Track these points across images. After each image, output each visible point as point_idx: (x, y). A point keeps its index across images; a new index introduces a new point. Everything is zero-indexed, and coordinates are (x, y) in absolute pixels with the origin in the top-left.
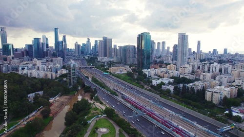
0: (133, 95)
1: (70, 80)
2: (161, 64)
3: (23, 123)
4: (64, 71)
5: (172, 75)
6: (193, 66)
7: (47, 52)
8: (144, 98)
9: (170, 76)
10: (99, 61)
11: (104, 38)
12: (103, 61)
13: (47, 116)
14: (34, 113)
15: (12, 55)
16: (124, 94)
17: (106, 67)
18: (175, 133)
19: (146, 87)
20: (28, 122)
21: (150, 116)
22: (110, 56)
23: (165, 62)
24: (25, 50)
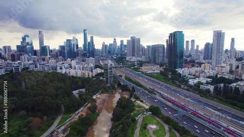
0: (171, 94)
1: (107, 78)
2: (193, 63)
3: (75, 117)
4: (99, 71)
5: (208, 74)
6: (231, 65)
7: (78, 53)
8: (183, 97)
9: (206, 76)
10: (128, 61)
11: (132, 38)
12: (132, 60)
13: (94, 111)
14: (82, 109)
15: (49, 56)
16: (162, 93)
17: (136, 67)
18: (226, 134)
19: (182, 86)
20: (79, 116)
21: (194, 115)
22: (138, 56)
23: (196, 61)
24: (59, 51)
